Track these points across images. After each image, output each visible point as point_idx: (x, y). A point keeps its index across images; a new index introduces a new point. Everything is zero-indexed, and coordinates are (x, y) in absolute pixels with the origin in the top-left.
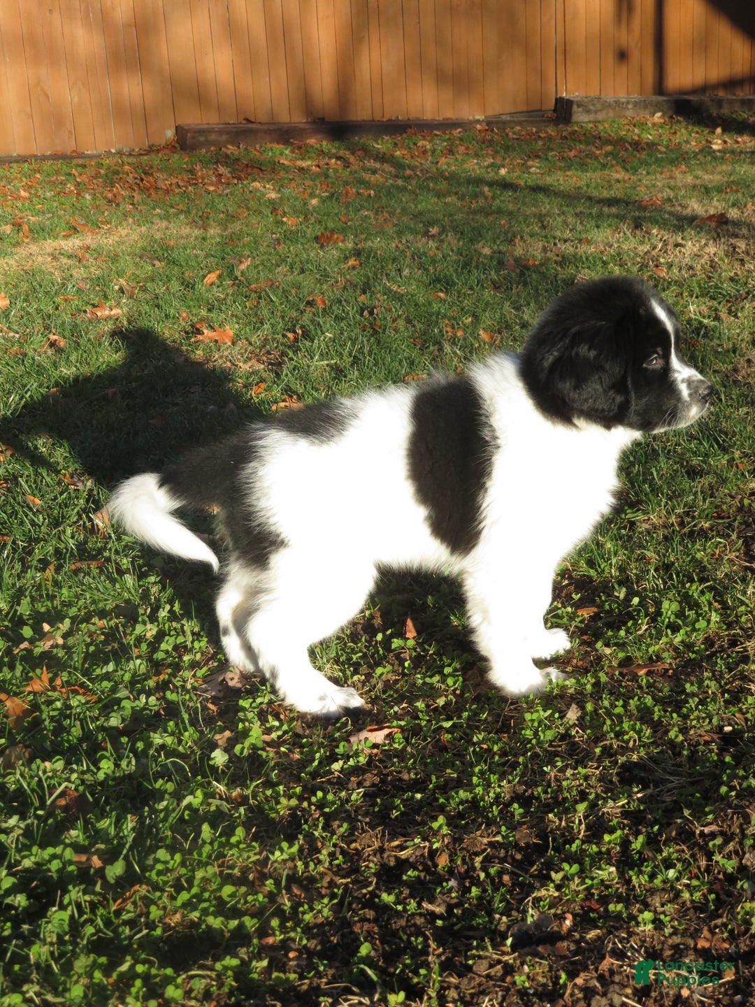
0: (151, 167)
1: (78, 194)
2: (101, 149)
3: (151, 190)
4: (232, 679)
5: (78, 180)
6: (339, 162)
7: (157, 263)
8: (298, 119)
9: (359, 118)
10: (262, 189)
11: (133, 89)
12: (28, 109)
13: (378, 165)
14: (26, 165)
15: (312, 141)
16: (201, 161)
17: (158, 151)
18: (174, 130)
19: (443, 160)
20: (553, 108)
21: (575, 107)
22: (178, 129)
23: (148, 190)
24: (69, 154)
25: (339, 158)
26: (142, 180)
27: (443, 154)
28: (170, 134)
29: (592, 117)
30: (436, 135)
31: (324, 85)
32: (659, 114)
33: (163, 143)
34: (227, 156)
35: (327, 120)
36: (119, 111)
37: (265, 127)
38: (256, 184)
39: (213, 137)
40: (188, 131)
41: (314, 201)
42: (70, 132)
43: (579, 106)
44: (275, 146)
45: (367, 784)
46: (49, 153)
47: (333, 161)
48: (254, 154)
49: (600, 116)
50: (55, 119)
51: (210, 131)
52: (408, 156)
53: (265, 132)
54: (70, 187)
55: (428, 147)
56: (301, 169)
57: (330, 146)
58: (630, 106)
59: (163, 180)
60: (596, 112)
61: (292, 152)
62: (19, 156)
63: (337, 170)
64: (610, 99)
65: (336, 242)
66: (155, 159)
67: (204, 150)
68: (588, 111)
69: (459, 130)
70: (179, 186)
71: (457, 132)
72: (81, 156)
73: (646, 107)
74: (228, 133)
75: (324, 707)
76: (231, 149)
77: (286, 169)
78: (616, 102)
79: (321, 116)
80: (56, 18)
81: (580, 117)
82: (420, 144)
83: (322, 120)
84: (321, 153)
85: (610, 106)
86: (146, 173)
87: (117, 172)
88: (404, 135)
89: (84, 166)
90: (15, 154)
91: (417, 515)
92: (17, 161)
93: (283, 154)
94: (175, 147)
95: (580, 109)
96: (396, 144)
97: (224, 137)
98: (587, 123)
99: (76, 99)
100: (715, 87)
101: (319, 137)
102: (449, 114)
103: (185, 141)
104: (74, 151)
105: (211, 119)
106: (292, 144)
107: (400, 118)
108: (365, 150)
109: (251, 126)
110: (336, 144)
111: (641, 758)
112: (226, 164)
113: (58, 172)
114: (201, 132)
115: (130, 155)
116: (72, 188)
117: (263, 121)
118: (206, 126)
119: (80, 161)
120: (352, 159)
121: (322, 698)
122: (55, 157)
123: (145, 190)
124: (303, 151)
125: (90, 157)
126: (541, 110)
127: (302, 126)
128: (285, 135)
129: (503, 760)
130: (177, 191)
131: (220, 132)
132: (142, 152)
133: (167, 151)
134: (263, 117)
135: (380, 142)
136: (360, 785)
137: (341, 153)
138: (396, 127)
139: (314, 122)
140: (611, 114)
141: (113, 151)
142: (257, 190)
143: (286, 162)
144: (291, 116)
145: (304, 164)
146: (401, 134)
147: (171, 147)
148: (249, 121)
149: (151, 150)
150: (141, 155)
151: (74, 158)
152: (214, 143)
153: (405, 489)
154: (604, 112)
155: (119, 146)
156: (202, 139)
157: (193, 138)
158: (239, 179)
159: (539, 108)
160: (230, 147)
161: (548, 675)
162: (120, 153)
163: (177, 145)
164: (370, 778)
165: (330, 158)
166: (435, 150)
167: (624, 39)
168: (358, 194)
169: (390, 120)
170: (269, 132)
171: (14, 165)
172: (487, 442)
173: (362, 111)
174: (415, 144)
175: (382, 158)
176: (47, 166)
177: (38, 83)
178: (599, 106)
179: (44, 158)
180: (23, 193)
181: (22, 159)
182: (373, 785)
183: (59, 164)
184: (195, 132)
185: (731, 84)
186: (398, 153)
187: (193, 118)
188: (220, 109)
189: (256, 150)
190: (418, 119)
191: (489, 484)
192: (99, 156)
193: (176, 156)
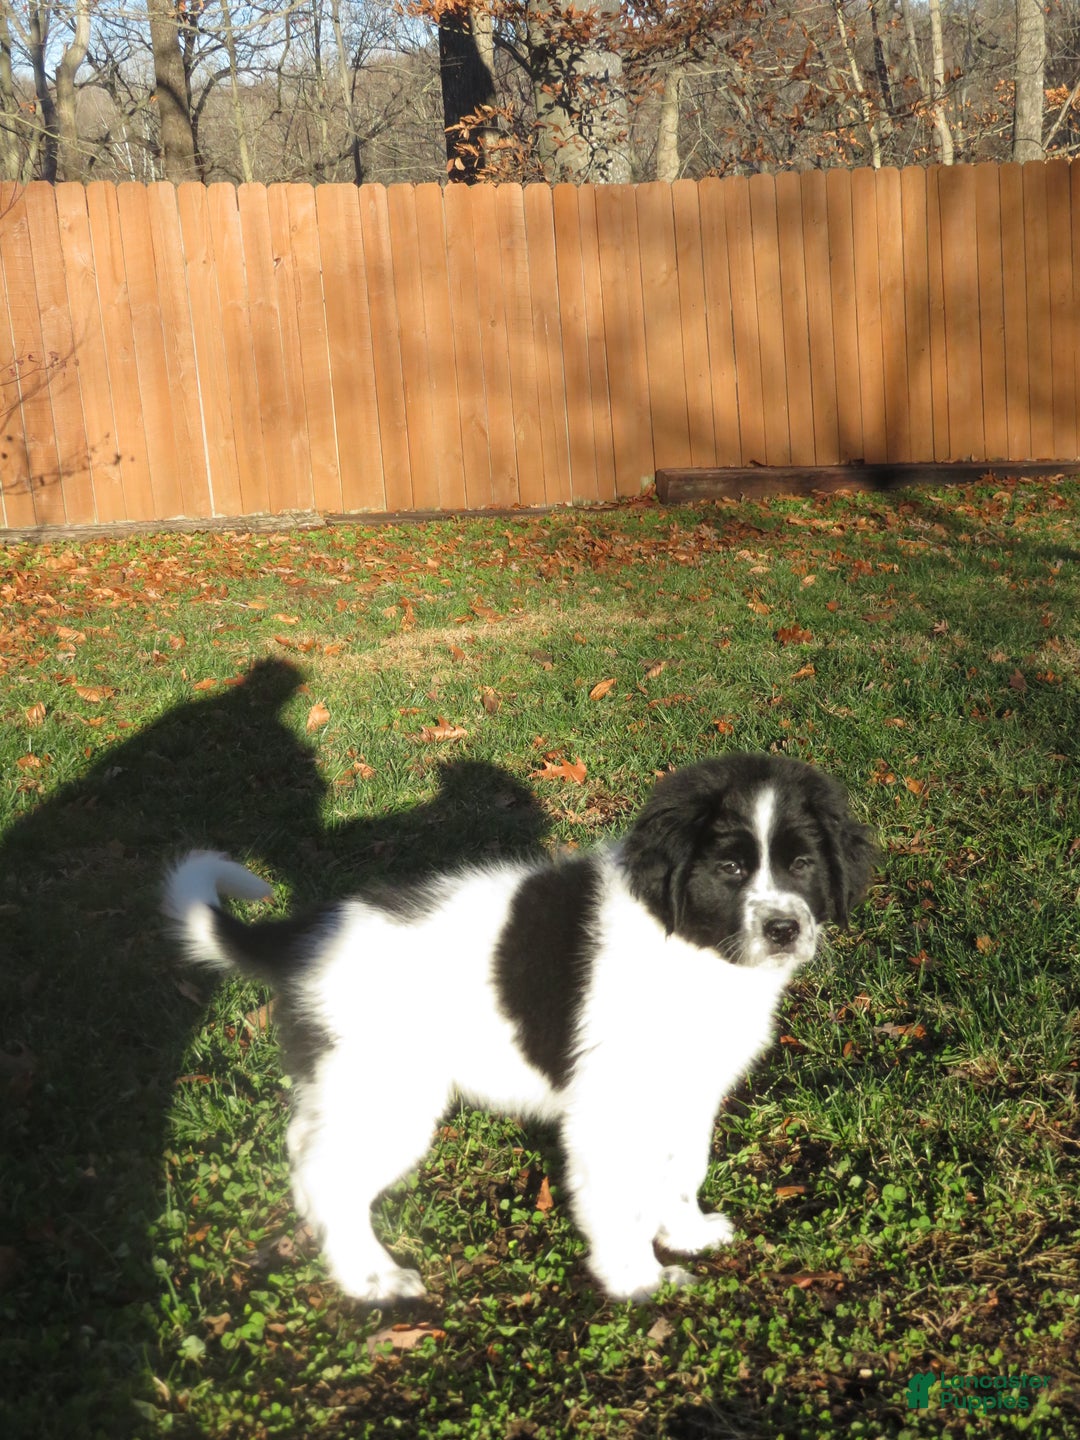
0: (613, 528)
1: (505, 564)
2: (552, 502)
3: (601, 560)
4: (286, 1246)
5: (511, 544)
6: (872, 522)
7: (548, 664)
8: (828, 461)
9: (915, 460)
10: (750, 559)
11: (598, 422)
12: (458, 450)
13: (927, 526)
14: (449, 523)
15: (844, 492)
16: (682, 519)
17: (629, 504)
18: (653, 477)
19: (1021, 520)
22: (659, 476)
23: (596, 559)
24: (509, 508)
25: (874, 516)
26: (594, 545)
27: (1025, 512)
28: (647, 481)
30: (1024, 483)
31: (865, 415)
33: (637, 494)
34: (720, 512)
35: (867, 461)
36: (580, 452)
37: (778, 473)
38: (745, 553)
39: (704, 486)
40: (670, 478)
41: (809, 579)
42: (512, 480)
44: (792, 499)
45: (352, 1400)
46: (483, 507)
47: (864, 520)
48: (759, 509)
50: (495, 464)
51: (701, 478)
52: (974, 514)
53: (777, 479)
54: (499, 554)
55: (1006, 500)
56: (816, 532)
57: (867, 499)
59: (621, 544)
61: (813, 506)
62: (443, 511)
63: (867, 533)
65: (800, 640)
66: (622, 517)
67: (691, 504)
69: (1059, 476)
70: (640, 555)
71: (1055, 479)
72: (525, 511)
74: (726, 481)
75: (370, 1293)
76: (728, 504)
77: (796, 531)
79: (859, 457)
80: (501, 333)
82: (997, 496)
83: (861, 462)
84: (854, 508)
86: (603, 536)
87: (564, 534)
88: (977, 483)
89: (525, 525)
90: (438, 509)
91: (504, 1032)
92: (438, 518)
93: (798, 510)
94: (651, 499)
96: (962, 495)
97: (720, 487)
99: (522, 437)
101: (854, 485)
102: (1047, 453)
103: (667, 492)
104: (516, 505)
105: (703, 462)
106: (814, 496)
107: (974, 459)
108: (916, 505)
109: (762, 471)
110: (877, 496)
111: (704, 1400)
112: (715, 525)
113: (487, 533)
114: (688, 479)
115: (591, 510)
116: (500, 555)
117: (779, 463)
118: (697, 472)
119: (521, 519)
120: (892, 517)
121: (373, 1279)
122: (490, 513)
123: (593, 561)
124: (827, 506)
125: (536, 513)
127: (830, 471)
128: (806, 483)
129: (540, 1386)
130: (634, 561)
131: (715, 480)
132: (607, 506)
133: (640, 506)
134: (777, 458)
135: (939, 492)
136: (344, 1401)
137: (880, 509)
138: (966, 473)
139: (848, 466)
141: (569, 504)
142: (743, 560)
143: (797, 522)
144: (818, 457)
145: (821, 524)
146: (973, 482)
147: (647, 500)
148: (759, 465)
149: (619, 504)
150: (606, 509)
151: (515, 513)
152: (705, 495)
153: (487, 996)
155: (577, 499)
156: (689, 488)
157: (677, 487)
158: (726, 544)
160: (727, 499)
161: (668, 1275)
162: (577, 508)
163: (655, 497)
164: (363, 1394)
165: (862, 516)
166: (1014, 505)
168: (876, 568)
169: (959, 462)
170: (784, 479)
171: (434, 524)
172: (590, 938)
173: (920, 448)
174: (990, 496)
175: (936, 516)
176: (476, 525)
177: (473, 416)
179: (476, 514)
180: (431, 563)
181: (447, 515)
182: (360, 1403)
183: (493, 523)
184: (680, 480)
186: (960, 509)
187: (680, 461)
188: (717, 449)
189: (762, 503)
190: (1000, 461)
191: (587, 997)
192: (548, 512)
193: (652, 512)
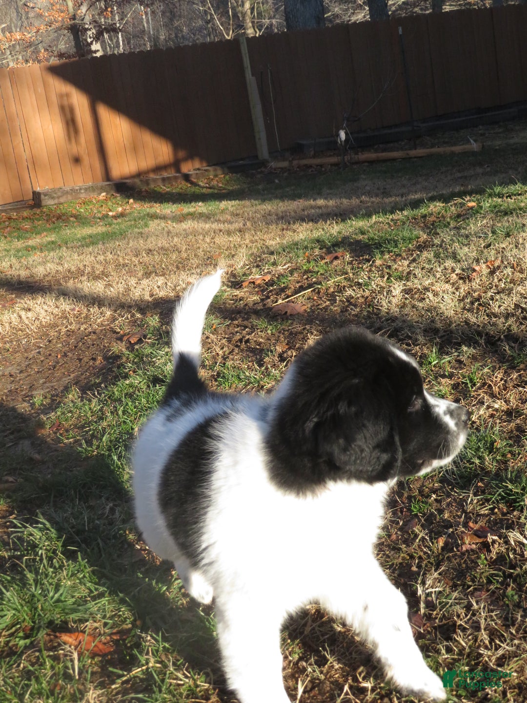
20: (32, 198)
21: (42, 196)
29: (56, 201)
32: (104, 194)
43: (45, 195)
49: (62, 200)
58: (82, 191)
60: (59, 198)
64: (67, 188)
68: (53, 198)
73: (94, 191)
78: (71, 190)
81: (48, 202)
85: (67, 193)
95: (46, 197)
98: (52, 205)
100: (147, 172)
126: (23, 201)
140: (70, 197)
154: (65, 197)
159: (22, 199)
167: (74, 149)
178: (60, 194)
185: (158, 169)
